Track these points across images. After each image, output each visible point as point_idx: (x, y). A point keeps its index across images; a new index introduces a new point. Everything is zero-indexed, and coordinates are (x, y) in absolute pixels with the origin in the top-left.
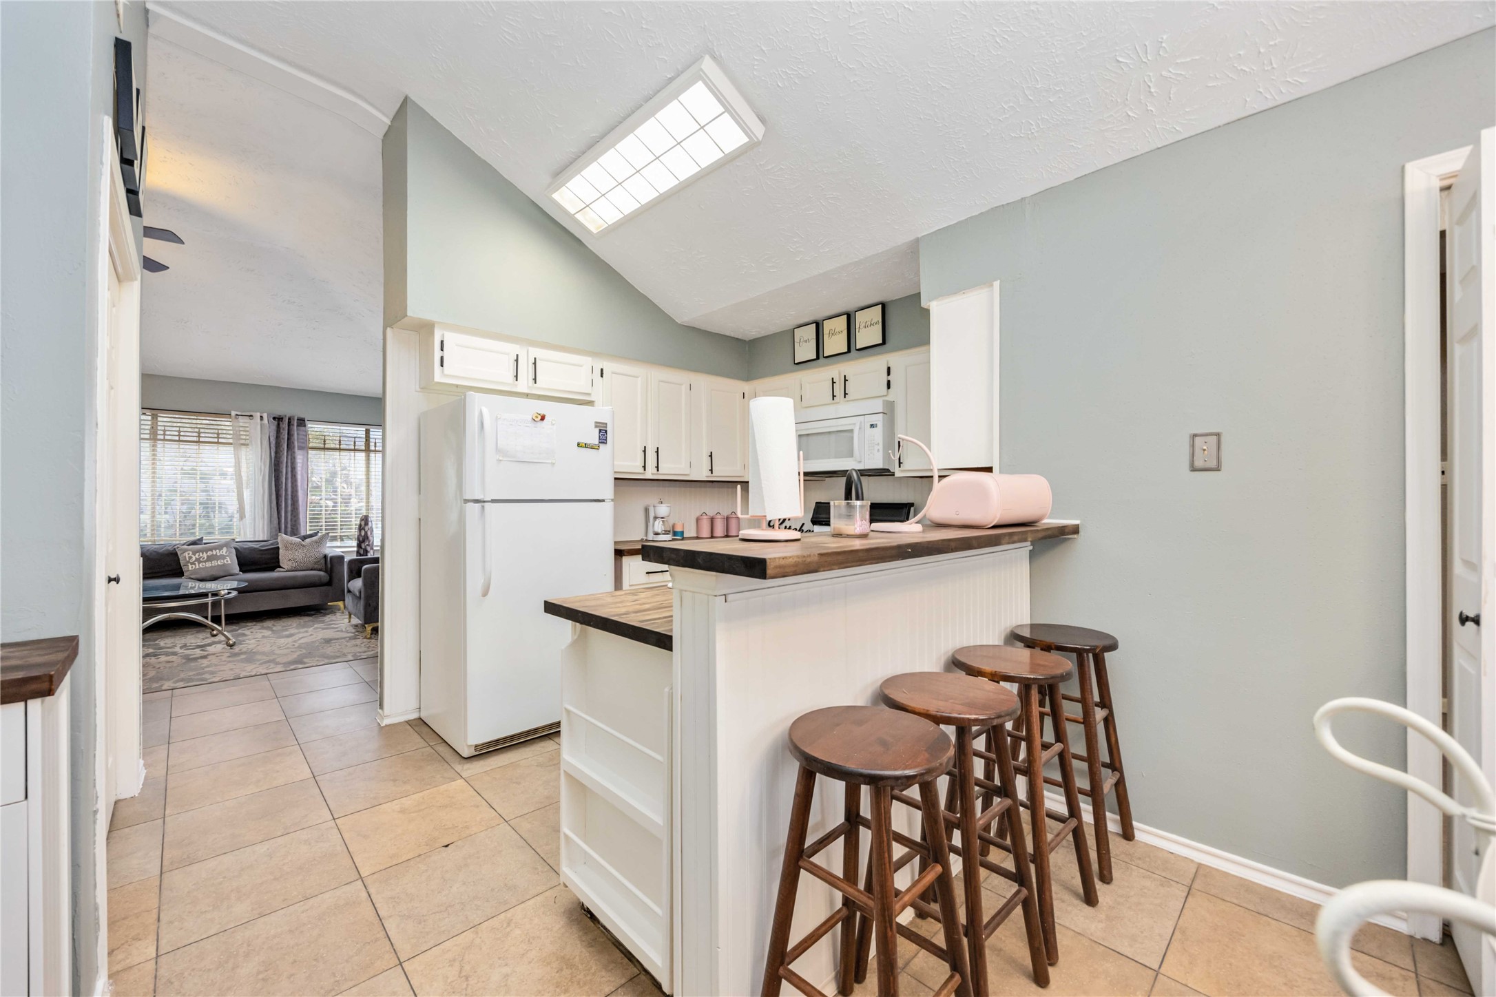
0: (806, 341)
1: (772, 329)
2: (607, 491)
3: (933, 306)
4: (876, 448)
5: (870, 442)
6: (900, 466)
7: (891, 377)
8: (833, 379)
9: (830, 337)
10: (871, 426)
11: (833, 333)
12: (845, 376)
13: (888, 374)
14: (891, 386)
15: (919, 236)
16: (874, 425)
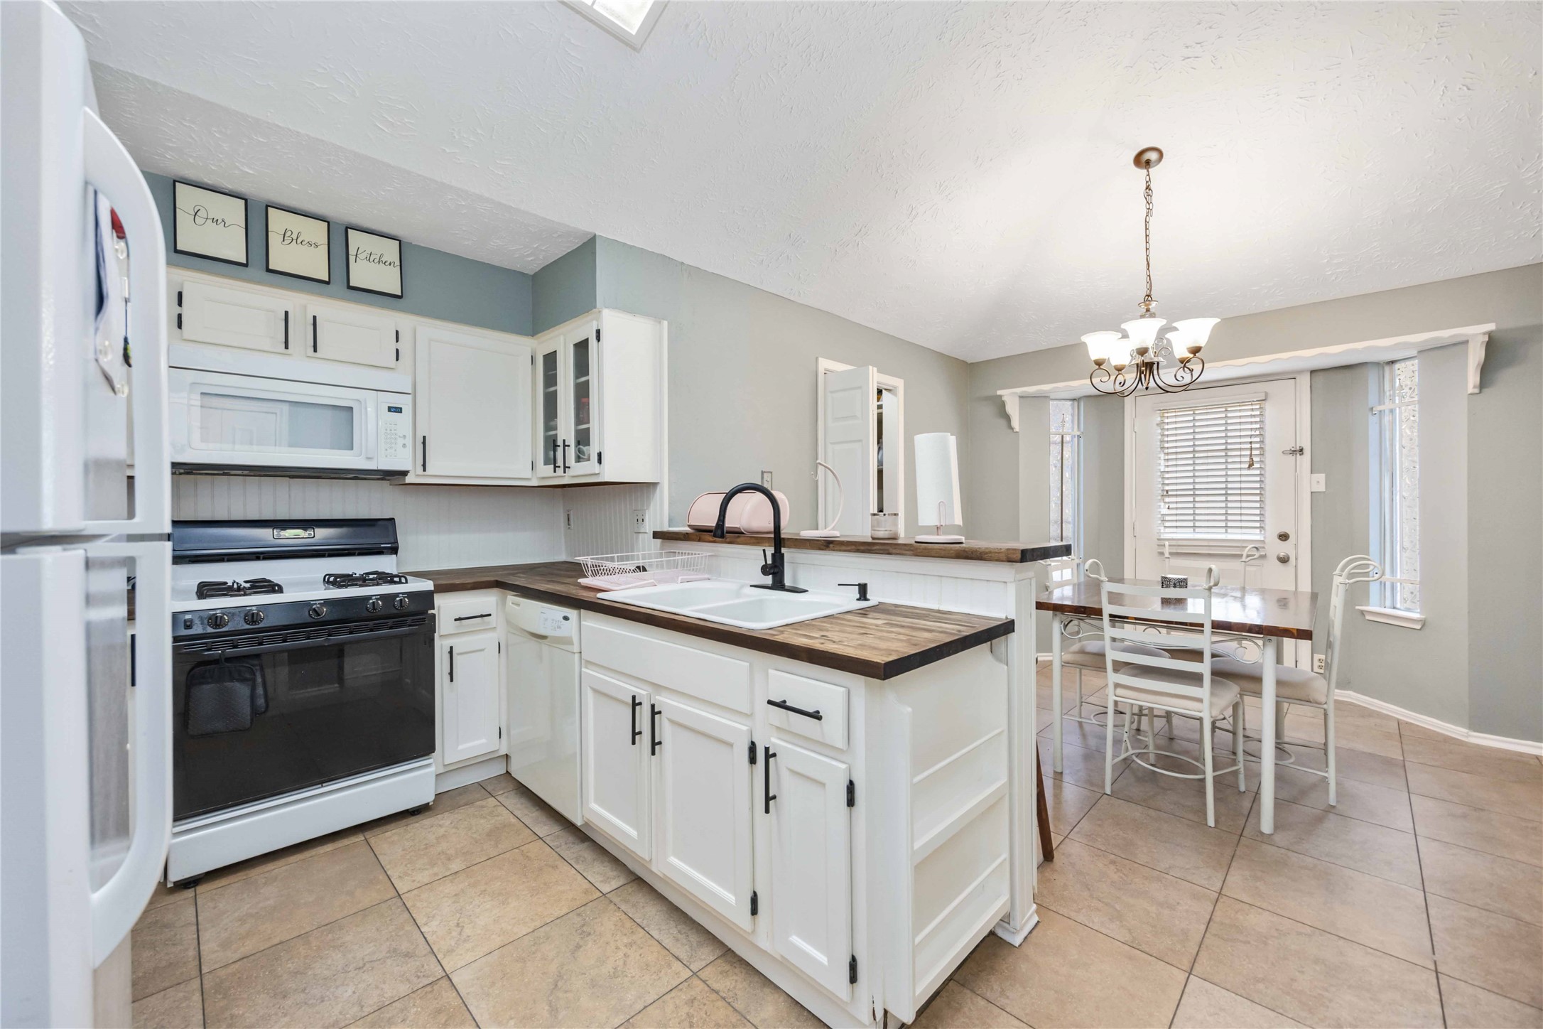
0: (216, 222)
3: (606, 313)
4: (401, 441)
5: (388, 432)
6: (424, 470)
7: (400, 346)
8: (286, 313)
9: (286, 242)
10: (390, 409)
11: (295, 238)
12: (315, 317)
13: (397, 341)
14: (400, 358)
15: (597, 233)
16: (396, 408)
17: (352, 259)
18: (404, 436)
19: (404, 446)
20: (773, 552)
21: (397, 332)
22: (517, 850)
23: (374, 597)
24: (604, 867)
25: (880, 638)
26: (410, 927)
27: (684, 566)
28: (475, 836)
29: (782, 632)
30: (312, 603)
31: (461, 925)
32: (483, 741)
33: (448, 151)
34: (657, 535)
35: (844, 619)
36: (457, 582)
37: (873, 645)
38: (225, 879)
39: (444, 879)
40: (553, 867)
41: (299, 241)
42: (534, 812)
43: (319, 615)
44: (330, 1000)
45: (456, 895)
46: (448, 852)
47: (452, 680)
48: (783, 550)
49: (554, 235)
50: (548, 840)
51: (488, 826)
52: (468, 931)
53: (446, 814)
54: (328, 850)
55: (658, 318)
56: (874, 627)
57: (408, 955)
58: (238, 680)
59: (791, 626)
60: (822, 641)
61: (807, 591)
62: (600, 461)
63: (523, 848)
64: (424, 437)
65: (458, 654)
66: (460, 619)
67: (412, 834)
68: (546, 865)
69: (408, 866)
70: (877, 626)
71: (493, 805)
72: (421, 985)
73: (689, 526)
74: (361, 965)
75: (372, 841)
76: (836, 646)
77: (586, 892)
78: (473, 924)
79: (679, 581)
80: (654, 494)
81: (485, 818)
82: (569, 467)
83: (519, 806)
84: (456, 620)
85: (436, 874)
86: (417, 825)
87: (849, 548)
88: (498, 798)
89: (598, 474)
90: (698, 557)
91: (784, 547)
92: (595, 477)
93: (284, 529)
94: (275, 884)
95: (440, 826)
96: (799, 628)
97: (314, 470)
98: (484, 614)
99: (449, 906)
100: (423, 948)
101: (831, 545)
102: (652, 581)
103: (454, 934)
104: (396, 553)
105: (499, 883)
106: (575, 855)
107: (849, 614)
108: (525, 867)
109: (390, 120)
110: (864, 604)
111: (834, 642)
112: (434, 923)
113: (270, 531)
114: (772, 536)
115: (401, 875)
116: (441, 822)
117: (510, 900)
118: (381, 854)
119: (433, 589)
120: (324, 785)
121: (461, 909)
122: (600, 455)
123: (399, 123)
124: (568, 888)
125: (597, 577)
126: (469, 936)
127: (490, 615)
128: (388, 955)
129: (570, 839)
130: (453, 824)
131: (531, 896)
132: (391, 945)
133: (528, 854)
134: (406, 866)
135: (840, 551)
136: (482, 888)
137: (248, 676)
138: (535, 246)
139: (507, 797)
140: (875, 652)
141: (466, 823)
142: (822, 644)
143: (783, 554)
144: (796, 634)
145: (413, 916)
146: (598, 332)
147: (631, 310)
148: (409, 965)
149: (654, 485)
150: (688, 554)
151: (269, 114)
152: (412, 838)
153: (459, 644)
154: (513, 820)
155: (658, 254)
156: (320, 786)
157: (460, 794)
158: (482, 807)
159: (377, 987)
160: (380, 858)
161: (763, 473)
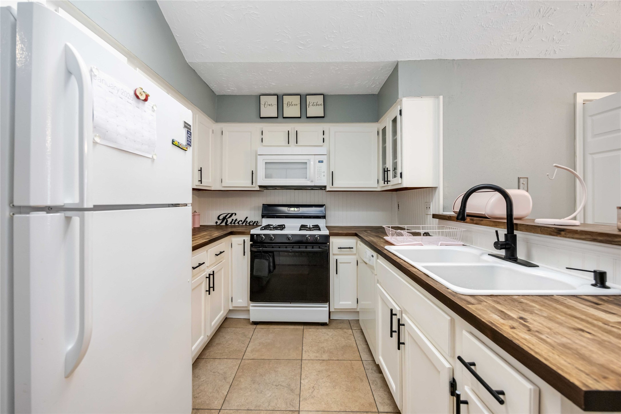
0: (270, 105)
1: (246, 91)
2: (188, 198)
3: (404, 100)
4: (323, 174)
5: (318, 170)
6: (332, 185)
7: (324, 137)
8: (288, 131)
9: (288, 106)
10: (319, 162)
11: (290, 104)
12: (297, 131)
13: (323, 135)
14: (324, 141)
15: (399, 60)
16: (321, 161)
17: (308, 106)
18: (324, 172)
19: (324, 176)
20: (506, 233)
21: (324, 131)
22: (349, 362)
23: (307, 235)
24: (385, 394)
25: (601, 343)
26: (298, 377)
27: (447, 235)
28: (337, 345)
29: (480, 302)
30: (288, 235)
31: (314, 388)
32: (350, 303)
33: (325, 47)
34: (435, 216)
35: (562, 304)
36: (340, 232)
37: (583, 351)
38: (264, 326)
39: (319, 361)
40: (361, 380)
41: (292, 105)
42: (364, 345)
43: (289, 240)
44: (263, 394)
45: (319, 371)
46: (325, 348)
47: (337, 274)
48: (515, 232)
49: (379, 70)
50: (365, 362)
51: (344, 343)
52: (315, 393)
53: (332, 330)
54: (292, 328)
55: (437, 96)
56: (600, 324)
57: (292, 391)
58: (265, 259)
59: (495, 299)
60: (515, 324)
61: (538, 266)
62: (401, 177)
63: (353, 362)
64: (332, 172)
65: (340, 263)
66: (341, 248)
67: (317, 334)
68: (359, 377)
69: (310, 347)
70: (606, 323)
71: (350, 334)
72: (289, 409)
73: (454, 212)
74: (277, 385)
75: (305, 330)
76: (527, 337)
77: (370, 404)
78: (318, 391)
79: (440, 244)
80: (435, 194)
81: (344, 338)
82: (390, 181)
83: (359, 338)
84: (339, 248)
85: (317, 357)
86: (321, 330)
87: (583, 237)
88: (353, 331)
89: (401, 183)
90: (459, 231)
91: (517, 230)
92: (399, 185)
93: (291, 208)
94: (273, 334)
95: (328, 334)
96: (501, 301)
97: (299, 187)
98: (351, 247)
99: (314, 375)
100: (297, 391)
101: (563, 233)
102: (421, 242)
103: (310, 391)
104: (325, 218)
105: (336, 375)
106: (373, 379)
107: (575, 298)
108: (350, 373)
109: (302, 43)
110: (599, 291)
111: (529, 330)
112: (306, 381)
113: (287, 208)
114: (505, 221)
115: (306, 351)
116: (329, 333)
117: (337, 387)
118: (305, 338)
119: (328, 234)
120: (291, 303)
121: (317, 380)
122: (401, 174)
123: (306, 43)
124: (363, 396)
125: (394, 237)
126: (314, 396)
127: (352, 248)
128: (287, 386)
129: (374, 368)
130: (332, 336)
131: (346, 391)
132: (289, 381)
133: (353, 366)
134: (309, 347)
135: (573, 238)
136: (329, 374)
137: (268, 258)
138: (373, 79)
139: (357, 332)
140: (580, 364)
141: (337, 337)
142: (513, 328)
143: (516, 235)
144: (493, 307)
145: (302, 372)
146: (401, 111)
147: (419, 95)
148: (290, 396)
149: (435, 188)
150: (453, 228)
151: (268, 59)
152: (317, 336)
153: (340, 258)
154: (355, 345)
155: (437, 60)
156: (290, 303)
157: (340, 323)
158: (345, 332)
159: (277, 399)
160: (304, 339)
161: (519, 179)
